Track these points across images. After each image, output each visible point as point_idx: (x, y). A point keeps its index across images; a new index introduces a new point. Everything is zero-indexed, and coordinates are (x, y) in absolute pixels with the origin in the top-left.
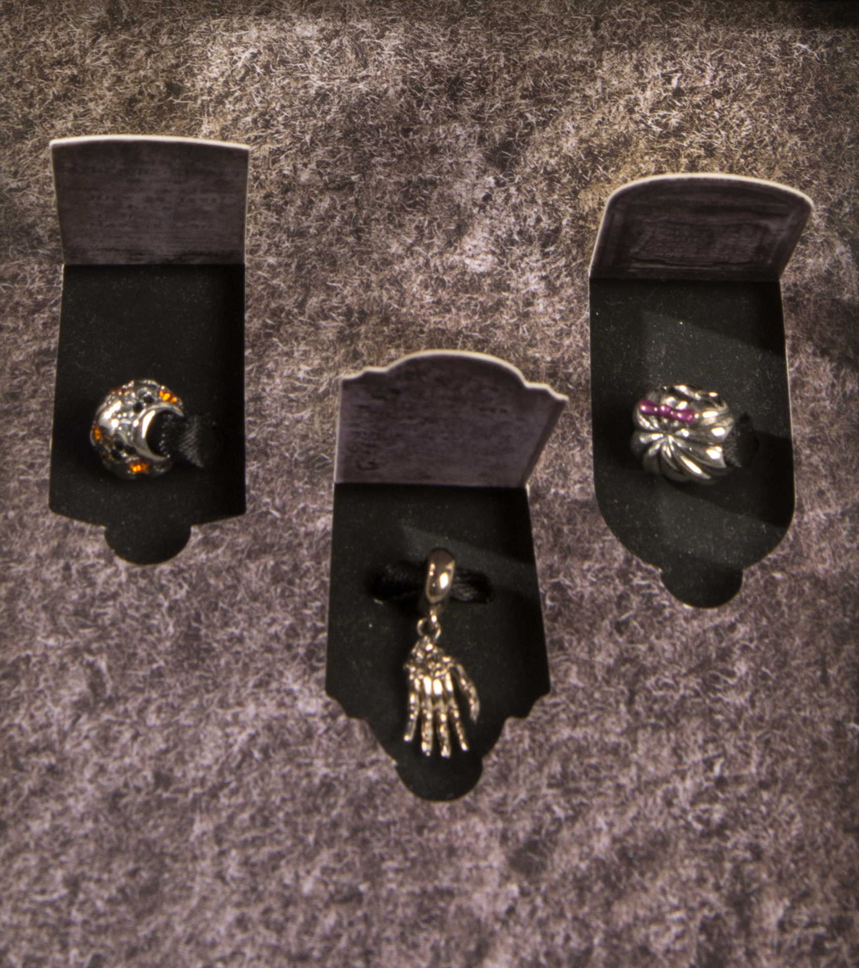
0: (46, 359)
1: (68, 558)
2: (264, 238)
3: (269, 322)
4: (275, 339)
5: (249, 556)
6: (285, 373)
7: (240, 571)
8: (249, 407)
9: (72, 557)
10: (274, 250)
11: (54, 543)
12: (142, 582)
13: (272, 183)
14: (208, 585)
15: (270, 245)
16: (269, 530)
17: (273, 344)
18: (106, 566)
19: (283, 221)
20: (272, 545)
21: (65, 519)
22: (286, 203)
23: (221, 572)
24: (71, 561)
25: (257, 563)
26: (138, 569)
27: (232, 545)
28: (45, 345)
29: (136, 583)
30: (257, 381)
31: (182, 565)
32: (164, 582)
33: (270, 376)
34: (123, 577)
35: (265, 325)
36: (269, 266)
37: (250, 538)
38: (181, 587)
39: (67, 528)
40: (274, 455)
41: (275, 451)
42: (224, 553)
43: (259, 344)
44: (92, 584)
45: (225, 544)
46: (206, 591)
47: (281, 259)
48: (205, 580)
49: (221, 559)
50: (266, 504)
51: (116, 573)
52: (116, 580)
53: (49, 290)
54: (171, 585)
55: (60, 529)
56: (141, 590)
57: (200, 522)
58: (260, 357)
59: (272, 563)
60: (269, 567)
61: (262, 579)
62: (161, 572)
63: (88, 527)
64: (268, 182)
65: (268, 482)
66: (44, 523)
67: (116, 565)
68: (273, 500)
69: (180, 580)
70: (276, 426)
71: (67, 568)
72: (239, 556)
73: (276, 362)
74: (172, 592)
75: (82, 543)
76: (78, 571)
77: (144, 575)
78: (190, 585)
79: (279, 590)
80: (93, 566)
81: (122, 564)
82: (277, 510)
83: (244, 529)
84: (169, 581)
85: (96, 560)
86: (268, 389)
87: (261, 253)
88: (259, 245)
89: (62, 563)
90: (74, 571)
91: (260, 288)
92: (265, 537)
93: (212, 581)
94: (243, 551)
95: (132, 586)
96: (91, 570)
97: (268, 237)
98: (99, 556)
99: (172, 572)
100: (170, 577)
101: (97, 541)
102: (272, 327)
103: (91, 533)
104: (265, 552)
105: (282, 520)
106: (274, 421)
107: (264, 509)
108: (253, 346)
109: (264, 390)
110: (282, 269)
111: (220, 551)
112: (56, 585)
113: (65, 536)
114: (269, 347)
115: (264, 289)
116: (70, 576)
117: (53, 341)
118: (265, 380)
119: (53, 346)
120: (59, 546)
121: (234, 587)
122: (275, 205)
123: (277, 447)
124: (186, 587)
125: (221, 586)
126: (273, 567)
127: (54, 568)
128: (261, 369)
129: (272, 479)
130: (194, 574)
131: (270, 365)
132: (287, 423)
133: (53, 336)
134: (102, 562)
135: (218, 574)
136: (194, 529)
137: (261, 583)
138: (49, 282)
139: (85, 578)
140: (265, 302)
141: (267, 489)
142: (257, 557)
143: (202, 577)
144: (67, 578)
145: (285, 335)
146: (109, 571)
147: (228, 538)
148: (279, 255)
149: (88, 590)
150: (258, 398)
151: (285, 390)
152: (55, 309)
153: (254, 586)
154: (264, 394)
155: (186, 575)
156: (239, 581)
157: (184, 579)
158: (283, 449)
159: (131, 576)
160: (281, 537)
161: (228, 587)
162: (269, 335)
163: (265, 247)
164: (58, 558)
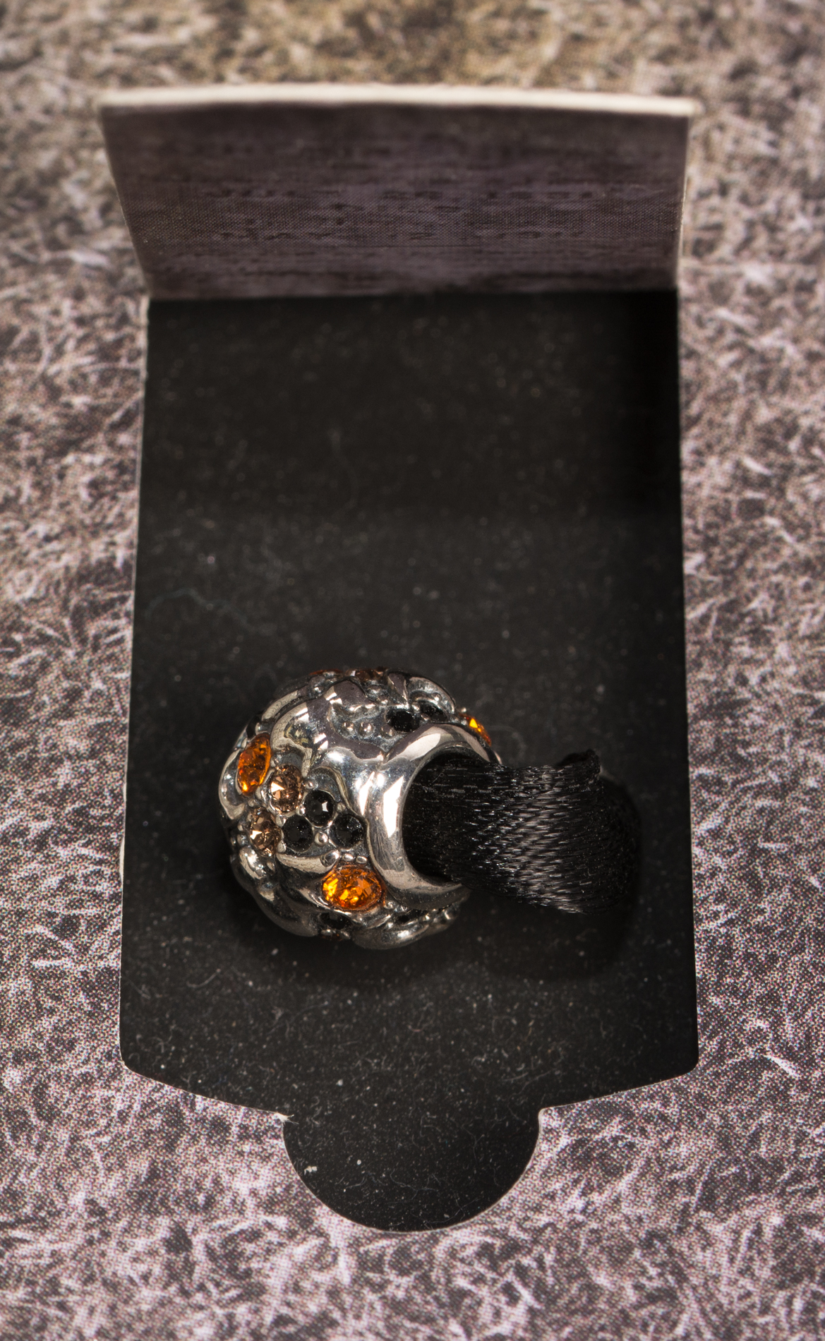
0: (103, 595)
1: (181, 1214)
2: (732, 203)
3: (755, 467)
4: (772, 521)
5: (708, 1202)
6: (803, 629)
7: (681, 1245)
8: (702, 735)
9: (194, 1208)
10: (762, 240)
11: (140, 1165)
12: (400, 1286)
13: (752, 29)
14: (592, 1290)
15: (750, 225)
16: (766, 1117)
17: (765, 537)
18: (291, 1234)
19: (787, 149)
20: (777, 1166)
21: (170, 1093)
22: (796, 93)
23: (628, 1248)
24: (192, 1221)
25: (734, 1219)
26: (386, 1245)
27: (658, 1167)
28: (97, 550)
29: (379, 1288)
30: (723, 657)
31: (513, 1231)
32: (462, 1283)
33: (759, 636)
34: (344, 1270)
35: (742, 478)
36: (752, 291)
37: (710, 1143)
38: (513, 1299)
39: (174, 1118)
40: (775, 885)
41: (779, 871)
42: (636, 1189)
43: (723, 534)
44: (253, 1292)
45: (639, 1162)
46: (586, 1312)
47: (784, 270)
48: (584, 1274)
49: (626, 1209)
50: (756, 1037)
51: (325, 1257)
52: (323, 1278)
53: (105, 380)
54: (484, 1292)
55: (156, 1121)
56: (396, 1306)
57: (562, 1097)
58: (729, 577)
59: (776, 1220)
60: (768, 1234)
61: (746, 1271)
62: (452, 1253)
63: (237, 1116)
64: (741, 29)
65: (760, 970)
66: (107, 1104)
67: (320, 1233)
68: (777, 1022)
69: (510, 1277)
70: (781, 791)
71: (179, 1241)
72: (681, 1199)
73: (778, 594)
74: (485, 1314)
75: (220, 1165)
76: (210, 1252)
77: (403, 1262)
78: (540, 1290)
79: (798, 1304)
80: (254, 1235)
81: (338, 1228)
82: (790, 1055)
83: (693, 1115)
84: (479, 1280)
85: (263, 1217)
86: (754, 678)
87: (725, 250)
88: (718, 228)
89: (163, 1227)
90: (198, 1253)
91: (725, 359)
92: (754, 1139)
93: (602, 1279)
94: (690, 1183)
95: (371, 1297)
96: (249, 1248)
97: (745, 199)
98: (270, 1205)
99: (485, 1251)
100: (479, 1268)
101: (266, 1158)
102: (763, 483)
103: (244, 1135)
104: (755, 1187)
105: (804, 1085)
106: (774, 777)
107: (751, 1052)
108: (708, 543)
109: (742, 681)
110: (786, 302)
111: (623, 1185)
112: (147, 1296)
113: (170, 1147)
114: (754, 544)
115: (736, 365)
116: (189, 1266)
117: (122, 537)
118: (746, 651)
119: (121, 554)
120: (153, 1174)
121: (667, 1296)
122: (765, 100)
123: (783, 857)
124: (526, 1296)
125: (631, 1296)
126: (778, 1232)
127: (140, 1244)
128: (731, 616)
129: (773, 958)
130: (549, 1259)
131: (760, 603)
132: (811, 782)
133: (122, 523)
134: (281, 1222)
135: (618, 1256)
136: (547, 1119)
137: (746, 1282)
138: (106, 353)
139: (233, 1271)
140: (740, 404)
141: (759, 990)
142: (733, 1205)
143: (574, 1268)
144: (177, 1274)
145: (801, 508)
146: (302, 1250)
147: (647, 1145)
148: (778, 255)
149: (242, 1311)
150: (725, 707)
151: (805, 682)
152: (124, 438)
153: (725, 1294)
154: (744, 694)
155: (526, 1261)
156: (681, 1278)
157: (521, 1272)
158: (802, 862)
159: (367, 1264)
160: (801, 1138)
161: (652, 1298)
162: (754, 510)
163: (735, 233)
164: (153, 1213)
